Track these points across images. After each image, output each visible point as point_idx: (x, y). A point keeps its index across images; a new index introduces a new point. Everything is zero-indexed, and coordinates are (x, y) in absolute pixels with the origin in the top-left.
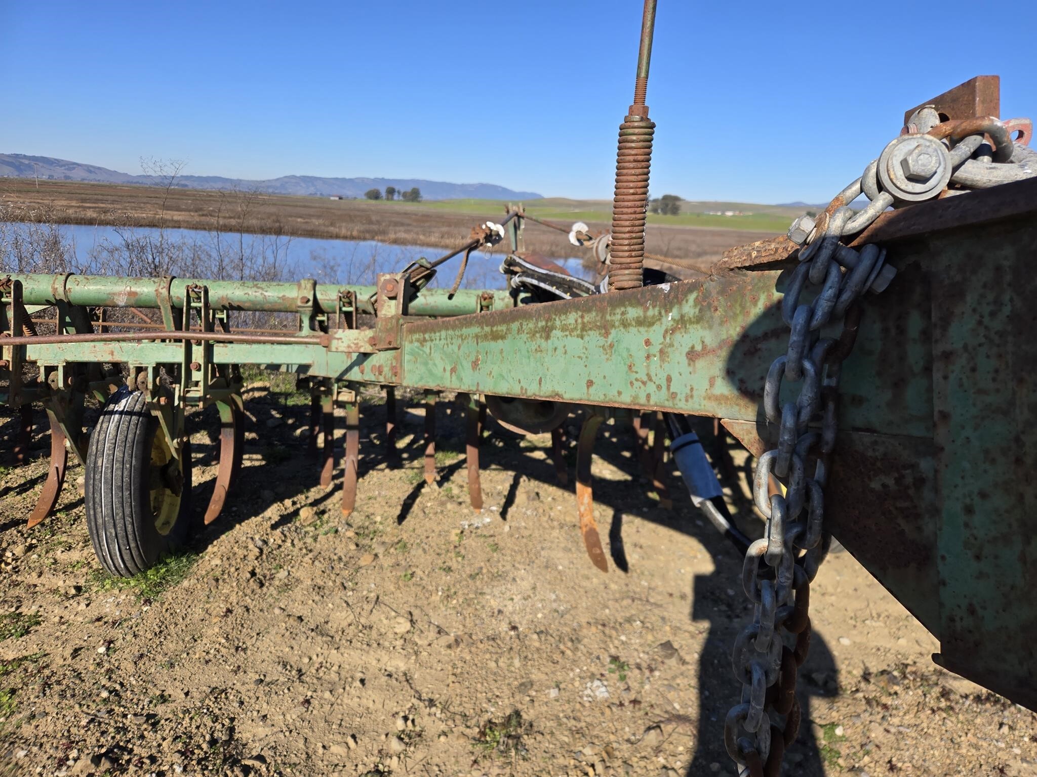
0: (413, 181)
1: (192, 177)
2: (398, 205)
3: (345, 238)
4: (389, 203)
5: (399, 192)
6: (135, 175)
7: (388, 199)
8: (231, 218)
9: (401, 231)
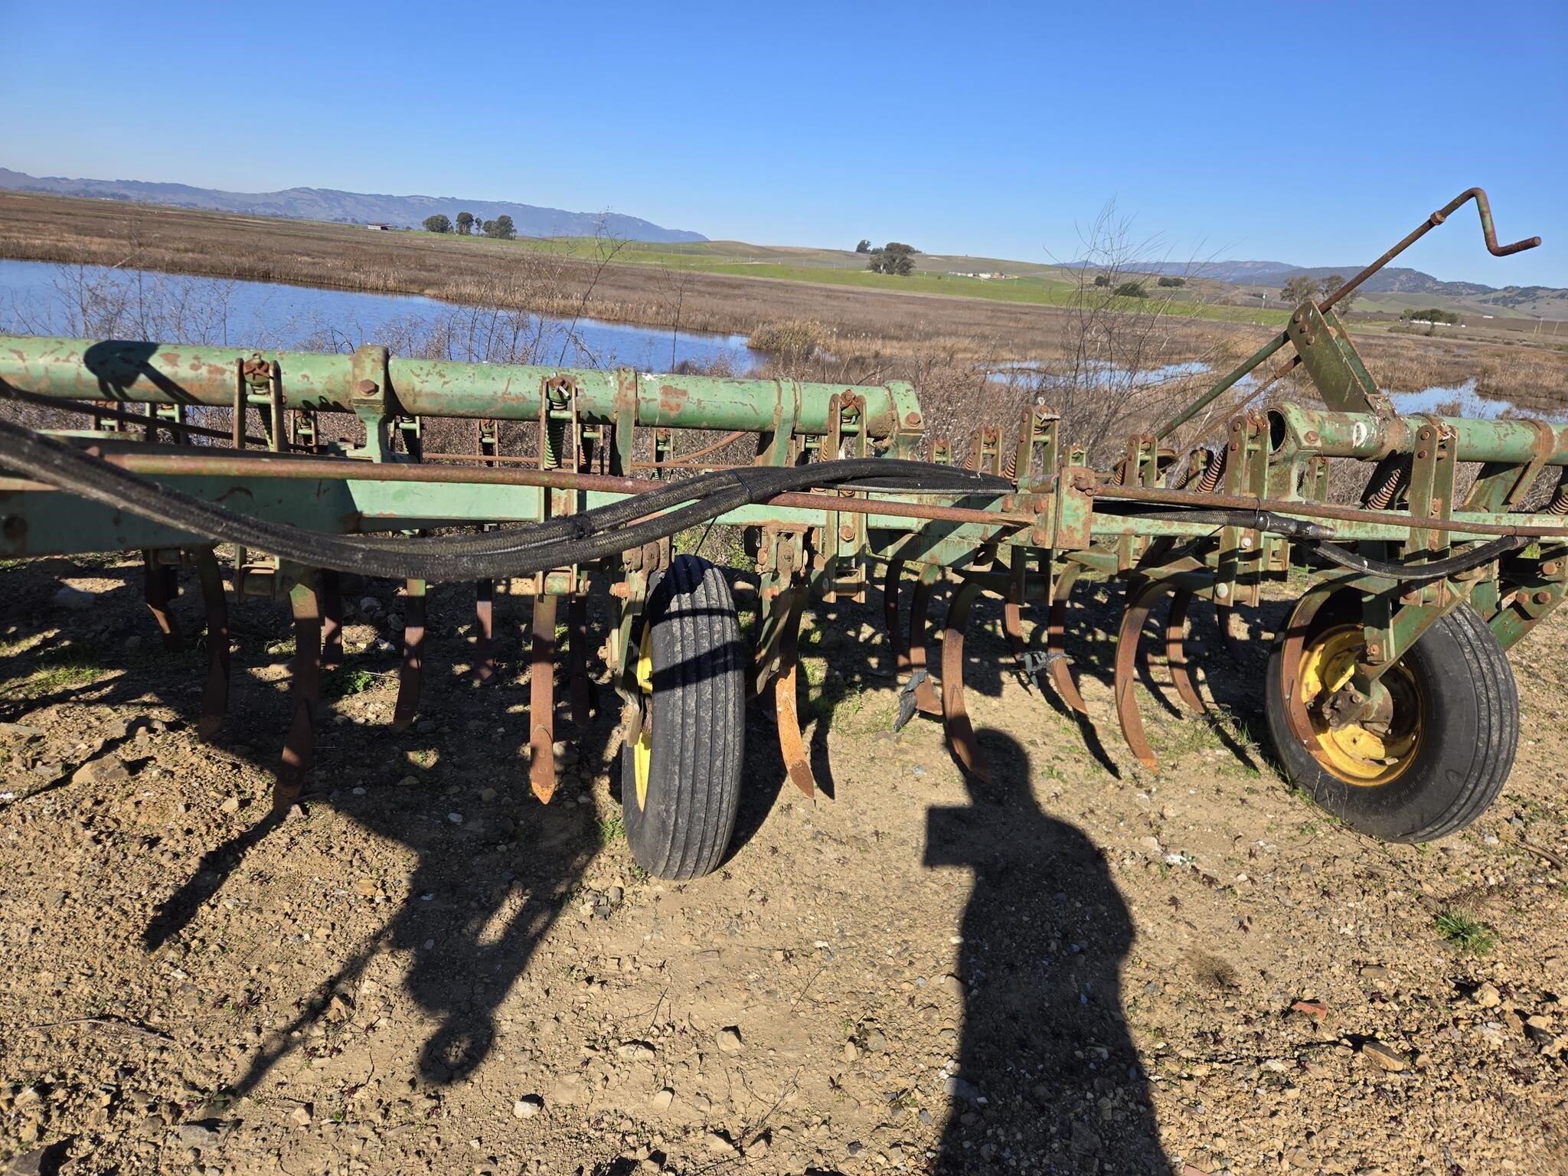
0: (500, 205)
2: (477, 242)
4: (464, 238)
5: (479, 222)
7: (461, 233)
8: (186, 251)
9: (465, 283)
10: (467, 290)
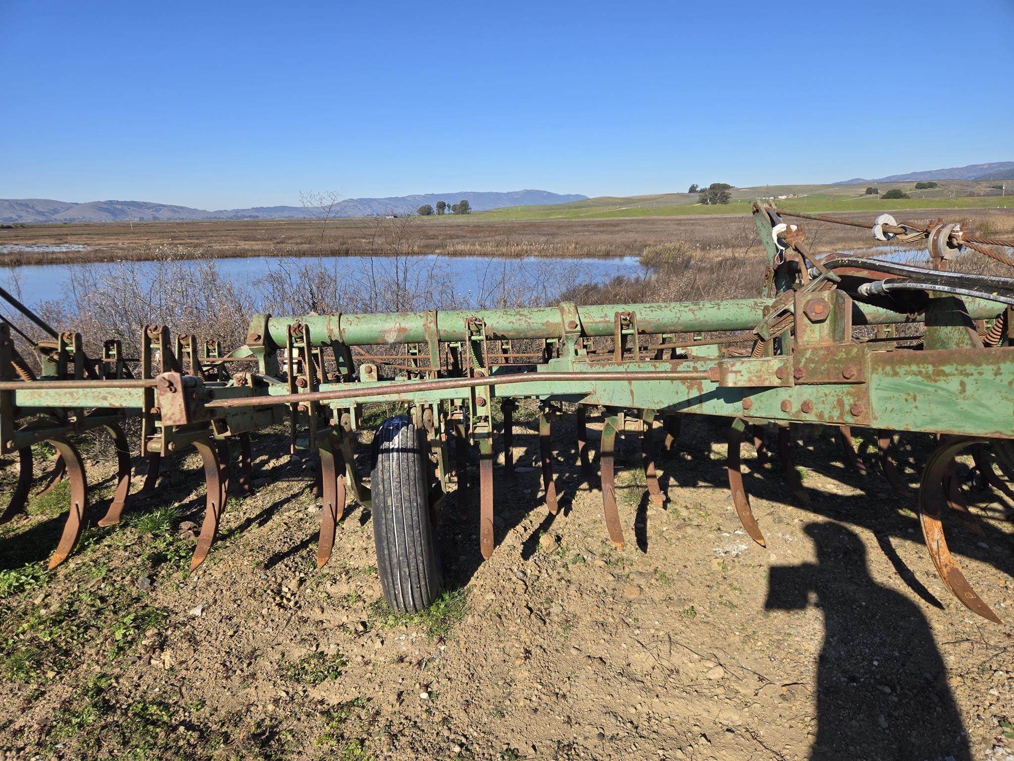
0: (461, 194)
1: (261, 208)
2: (449, 218)
3: (408, 254)
4: (441, 217)
5: (449, 206)
6: (212, 211)
7: (439, 214)
8: (302, 243)
9: (458, 243)
10: (460, 247)
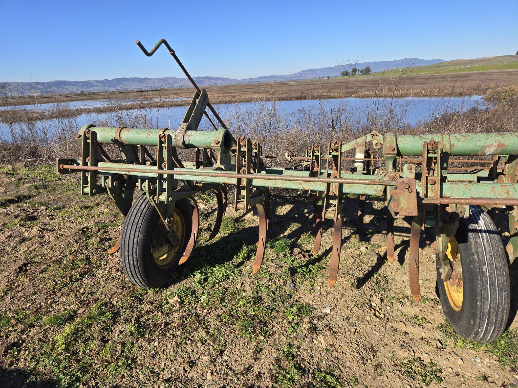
0: (365, 63)
1: (262, 77)
2: (359, 77)
3: (337, 97)
4: (354, 77)
5: (359, 70)
6: (240, 79)
7: (353, 75)
8: (282, 94)
